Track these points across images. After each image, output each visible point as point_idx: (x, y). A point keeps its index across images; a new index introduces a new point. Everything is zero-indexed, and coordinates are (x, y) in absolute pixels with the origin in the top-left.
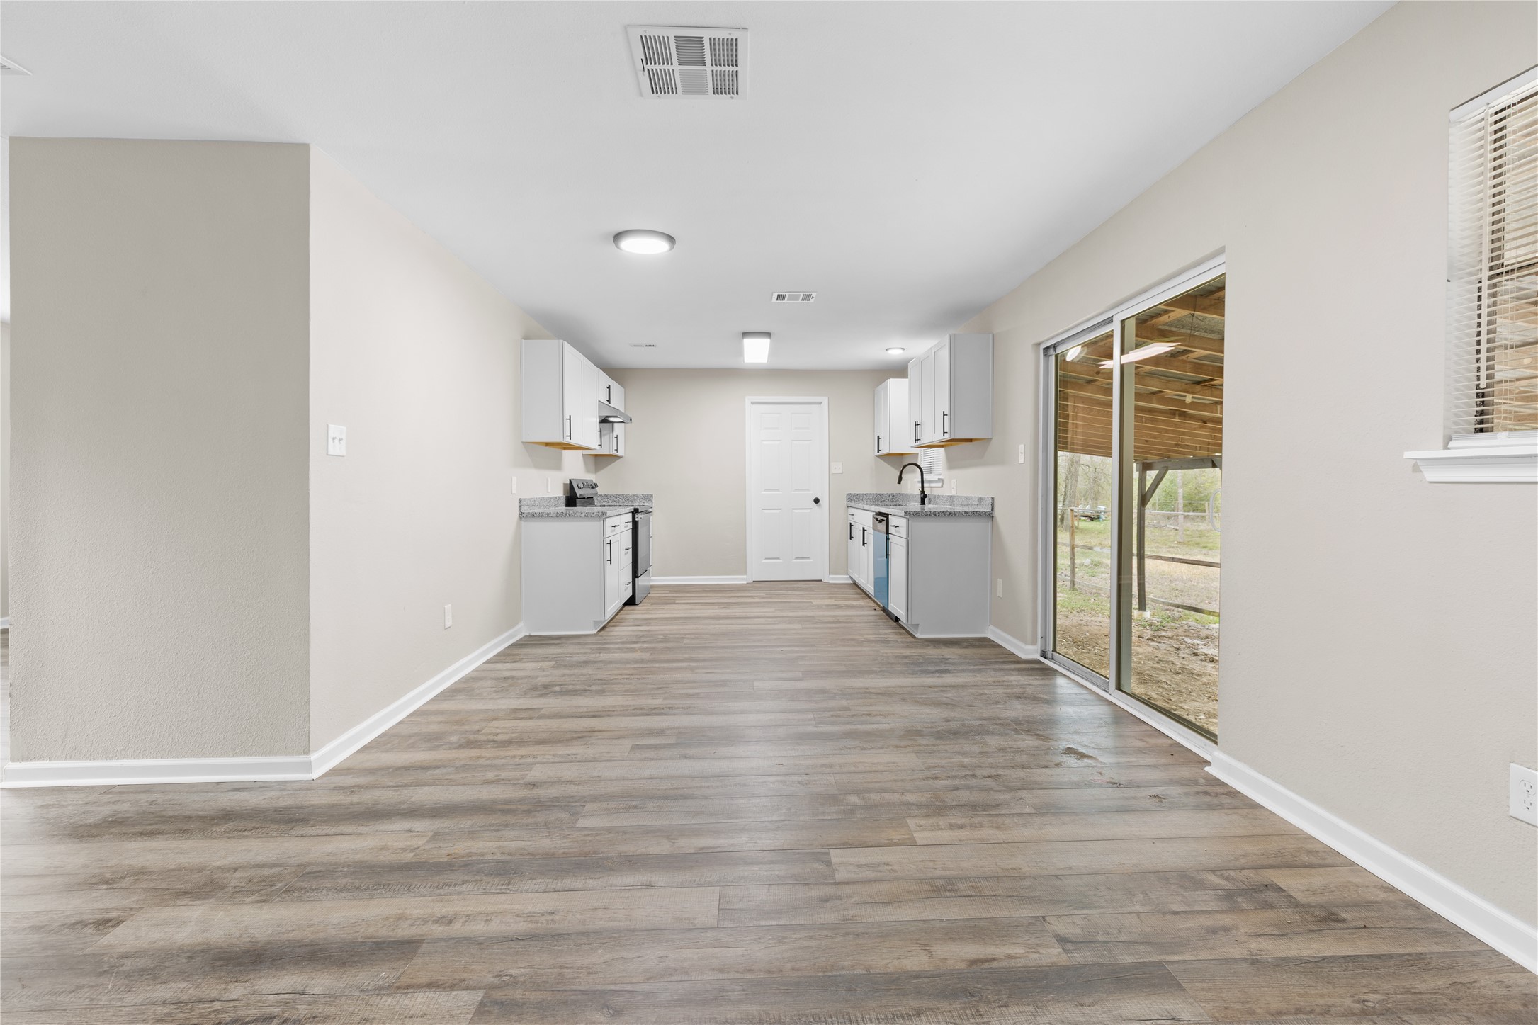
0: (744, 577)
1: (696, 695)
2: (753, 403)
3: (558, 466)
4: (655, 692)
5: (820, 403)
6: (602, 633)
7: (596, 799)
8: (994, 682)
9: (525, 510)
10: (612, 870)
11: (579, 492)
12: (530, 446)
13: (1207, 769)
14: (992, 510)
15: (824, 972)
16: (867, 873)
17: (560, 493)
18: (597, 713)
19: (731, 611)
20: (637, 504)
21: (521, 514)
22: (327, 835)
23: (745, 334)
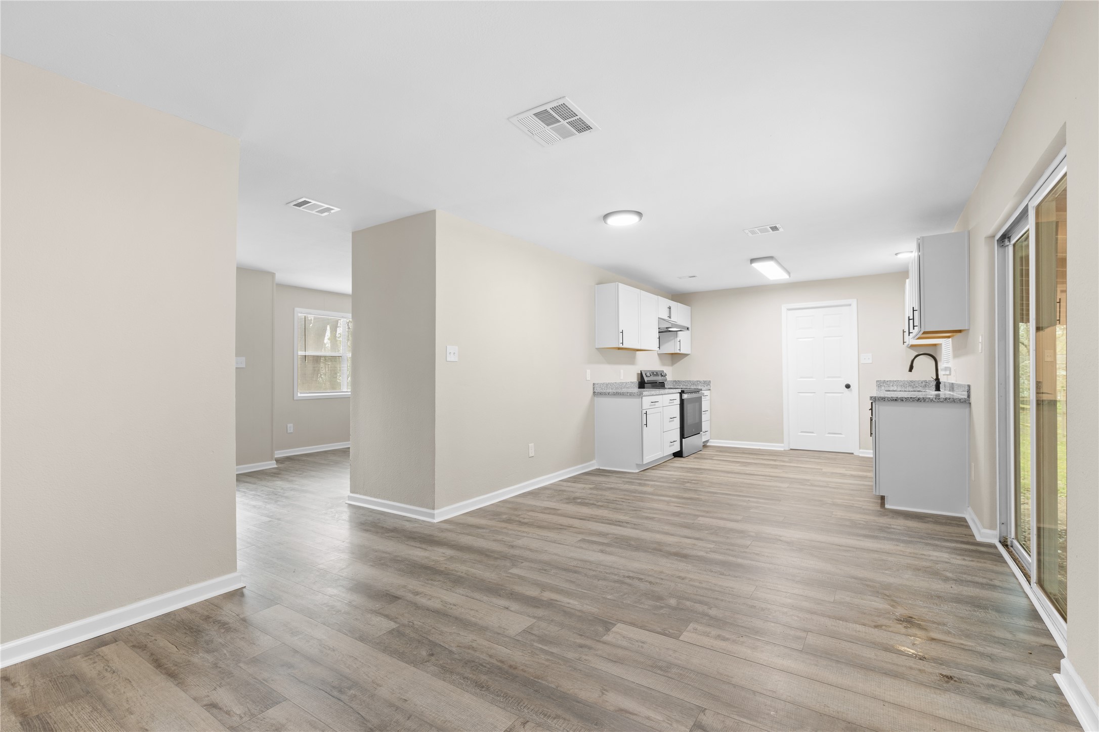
0: (782, 445)
1: (652, 519)
2: (789, 310)
3: (632, 361)
4: (631, 512)
5: (850, 305)
6: (642, 472)
7: (532, 561)
8: (910, 553)
9: (598, 390)
10: (500, 596)
11: (646, 379)
12: (601, 350)
13: (1056, 676)
14: (969, 396)
15: (535, 678)
16: (625, 642)
17: (635, 379)
18: (584, 518)
19: (748, 469)
20: (684, 387)
21: (594, 392)
22: (416, 547)
23: (753, 261)
